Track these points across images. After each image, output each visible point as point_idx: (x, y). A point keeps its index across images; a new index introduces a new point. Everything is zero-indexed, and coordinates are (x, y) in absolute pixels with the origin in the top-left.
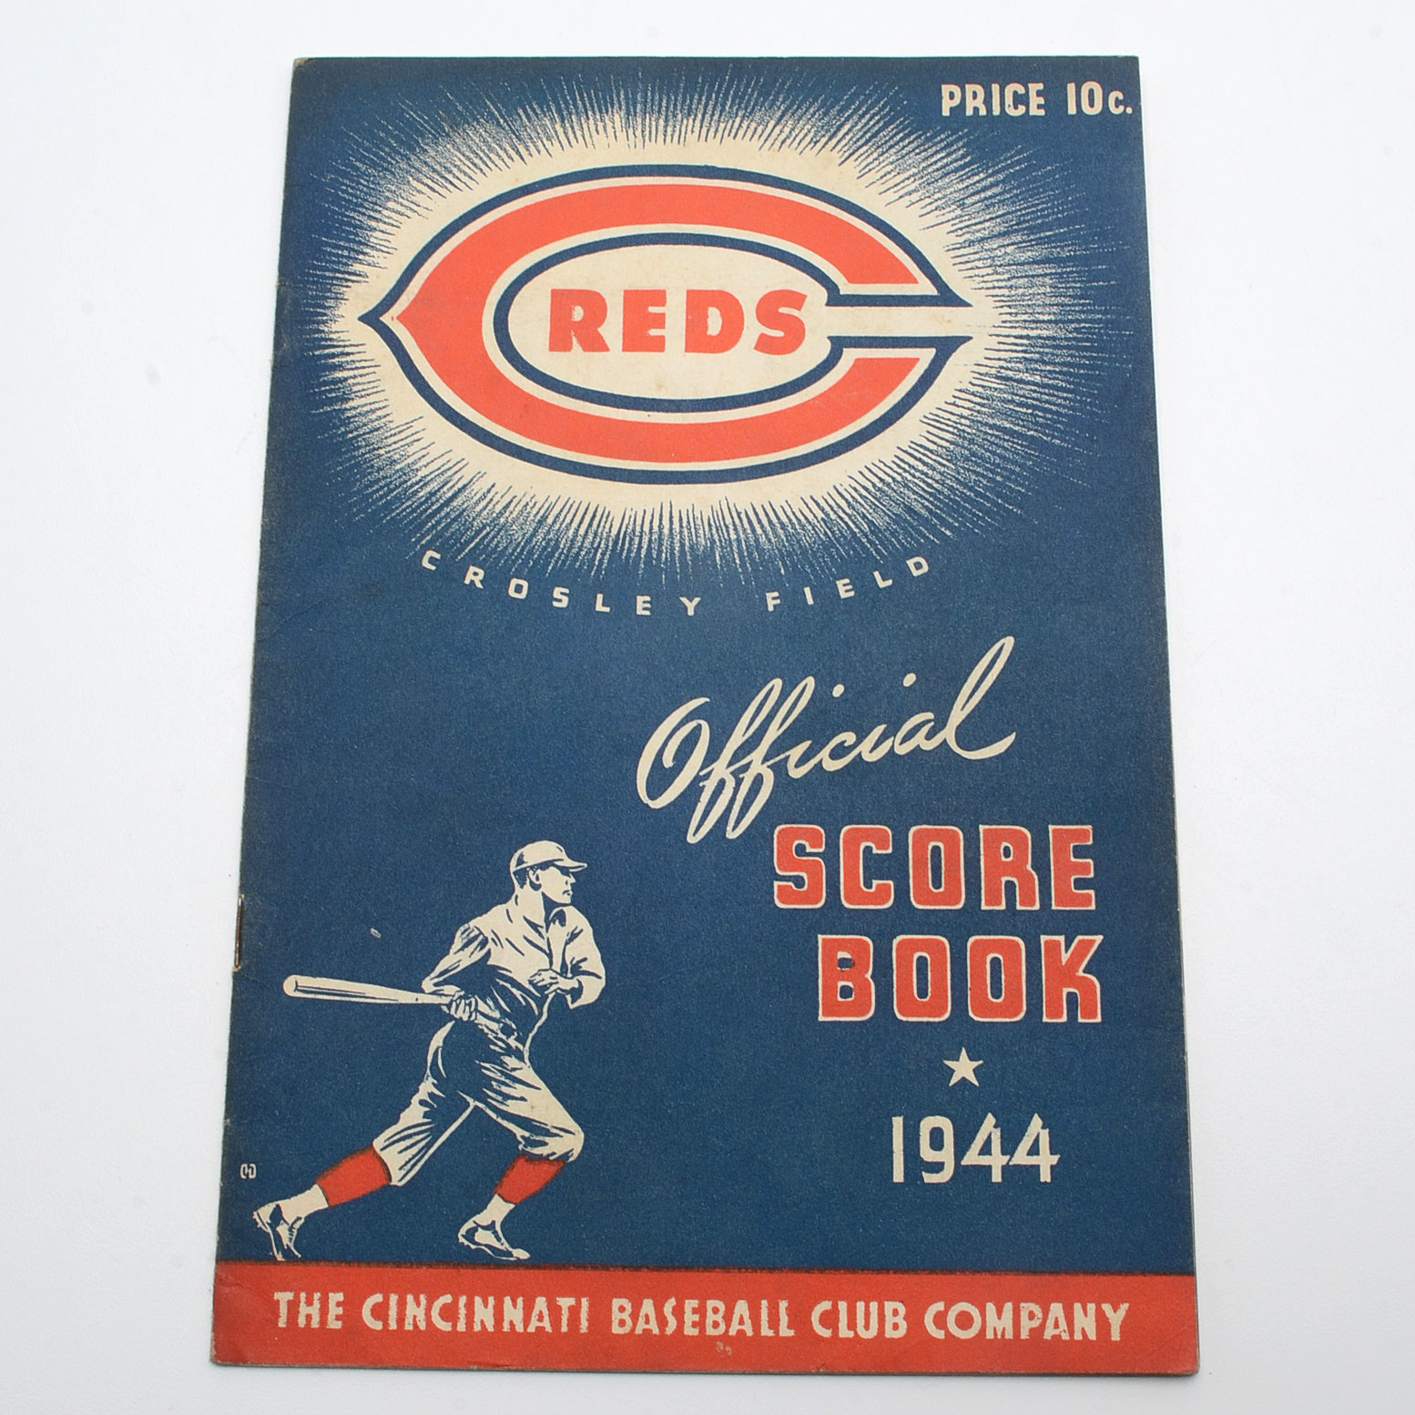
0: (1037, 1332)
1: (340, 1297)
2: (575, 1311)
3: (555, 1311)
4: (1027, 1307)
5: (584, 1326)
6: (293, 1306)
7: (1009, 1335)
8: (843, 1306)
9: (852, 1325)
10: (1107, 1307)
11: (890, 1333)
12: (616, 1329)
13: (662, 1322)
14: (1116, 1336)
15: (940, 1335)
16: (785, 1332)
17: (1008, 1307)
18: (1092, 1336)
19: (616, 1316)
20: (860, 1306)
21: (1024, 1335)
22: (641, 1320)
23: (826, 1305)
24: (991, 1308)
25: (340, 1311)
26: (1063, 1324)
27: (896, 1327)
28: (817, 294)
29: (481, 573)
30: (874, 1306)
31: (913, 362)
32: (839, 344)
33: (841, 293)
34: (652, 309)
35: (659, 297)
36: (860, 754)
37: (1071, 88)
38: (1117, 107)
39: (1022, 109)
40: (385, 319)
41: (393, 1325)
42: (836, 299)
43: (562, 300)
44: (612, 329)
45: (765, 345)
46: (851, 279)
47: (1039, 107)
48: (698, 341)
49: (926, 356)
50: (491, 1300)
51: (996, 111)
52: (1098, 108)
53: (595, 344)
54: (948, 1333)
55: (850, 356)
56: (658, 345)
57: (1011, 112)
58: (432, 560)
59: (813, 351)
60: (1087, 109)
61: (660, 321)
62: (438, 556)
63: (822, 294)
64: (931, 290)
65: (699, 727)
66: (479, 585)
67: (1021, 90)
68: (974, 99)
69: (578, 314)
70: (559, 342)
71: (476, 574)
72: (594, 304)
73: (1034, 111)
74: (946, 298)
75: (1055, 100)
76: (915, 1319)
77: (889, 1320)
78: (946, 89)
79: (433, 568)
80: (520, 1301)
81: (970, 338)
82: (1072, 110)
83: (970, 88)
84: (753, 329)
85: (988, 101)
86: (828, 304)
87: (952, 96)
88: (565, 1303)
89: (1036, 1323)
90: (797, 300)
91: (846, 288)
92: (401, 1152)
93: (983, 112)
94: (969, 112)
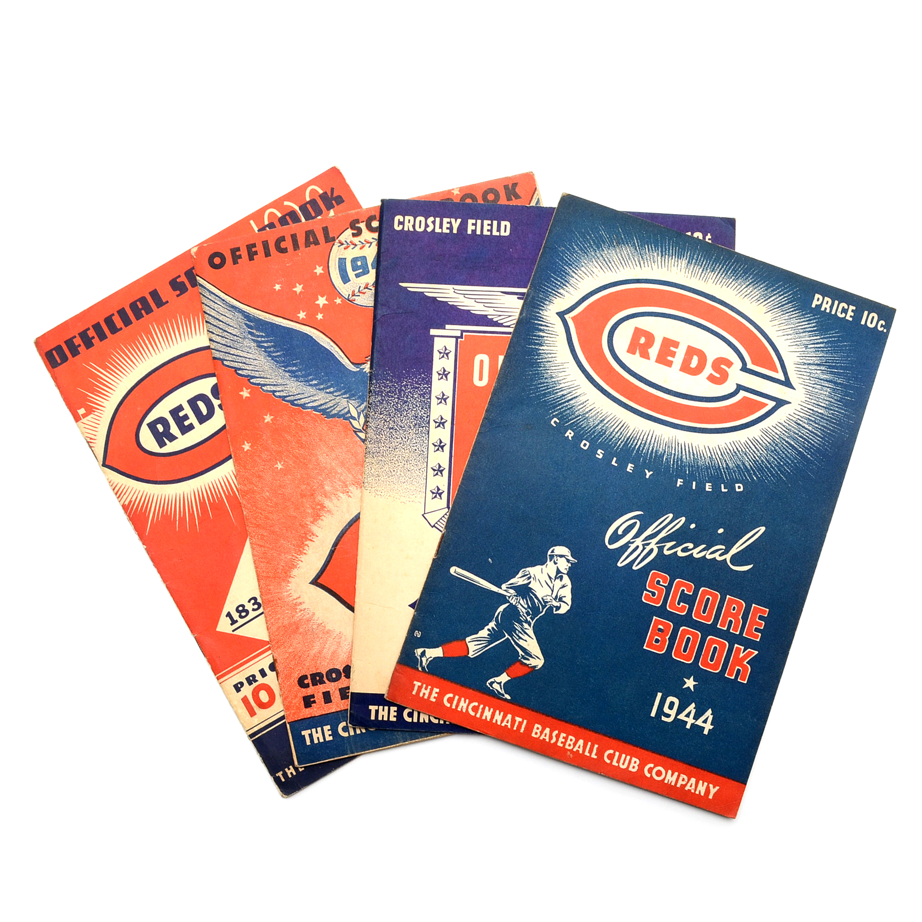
0: (683, 786)
1: (438, 690)
2: (520, 724)
3: (513, 721)
4: (683, 776)
5: (522, 730)
6: (420, 688)
7: (673, 784)
8: (617, 754)
9: (618, 762)
10: (711, 786)
11: (631, 769)
12: (533, 735)
13: (551, 738)
14: (711, 797)
15: (648, 775)
16: (594, 756)
17: (676, 774)
18: (702, 794)
19: (535, 730)
20: (624, 756)
21: (678, 786)
22: (544, 735)
23: (611, 751)
24: (670, 772)
25: (436, 695)
26: (694, 786)
27: (634, 767)
28: (738, 364)
29: (573, 434)
30: (628, 757)
31: (765, 405)
32: (740, 388)
33: (748, 367)
34: (672, 348)
35: (676, 344)
36: (692, 554)
37: (866, 313)
38: (881, 327)
39: (843, 315)
40: (566, 316)
41: (454, 707)
42: (745, 369)
43: (638, 332)
44: (654, 351)
45: (711, 378)
46: (753, 363)
47: (851, 316)
48: (685, 368)
49: (771, 404)
50: (492, 710)
51: (833, 313)
52: (873, 326)
53: (645, 355)
54: (651, 776)
55: (742, 394)
56: (669, 364)
57: (839, 315)
58: (555, 422)
59: (728, 387)
60: (869, 324)
61: (673, 354)
62: (558, 421)
63: (740, 365)
64: (783, 379)
65: (636, 523)
66: (570, 438)
67: (846, 307)
68: (826, 304)
69: (643, 340)
70: (631, 350)
71: (570, 433)
72: (650, 338)
73: (848, 318)
74: (787, 383)
75: (858, 315)
76: (641, 767)
77: (632, 764)
78: (817, 296)
79: (555, 425)
80: (502, 713)
81: (791, 403)
82: (863, 322)
83: (826, 299)
84: (708, 370)
85: (831, 307)
86: (741, 370)
87: (818, 300)
88: (518, 719)
89: (684, 783)
90: (729, 364)
91: (750, 366)
92: (475, 645)
93: (828, 311)
94: (823, 309)
